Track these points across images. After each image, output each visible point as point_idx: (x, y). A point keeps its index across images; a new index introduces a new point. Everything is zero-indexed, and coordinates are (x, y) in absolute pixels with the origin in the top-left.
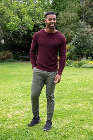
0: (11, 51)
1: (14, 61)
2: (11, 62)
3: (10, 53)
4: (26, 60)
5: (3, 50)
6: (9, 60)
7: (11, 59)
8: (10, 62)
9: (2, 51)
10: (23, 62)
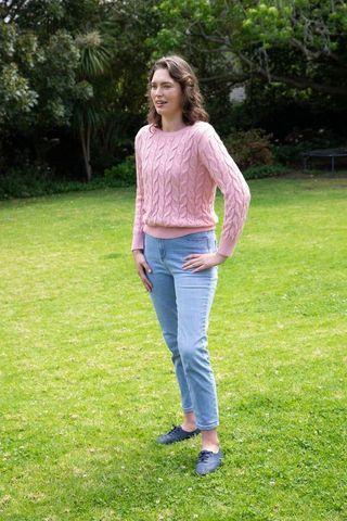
0: (266, 134)
1: (278, 175)
2: (266, 176)
3: (262, 143)
4: (329, 169)
5: (232, 129)
6: (257, 170)
7: (263, 167)
8: (259, 178)
9: (230, 132)
10: (316, 176)
